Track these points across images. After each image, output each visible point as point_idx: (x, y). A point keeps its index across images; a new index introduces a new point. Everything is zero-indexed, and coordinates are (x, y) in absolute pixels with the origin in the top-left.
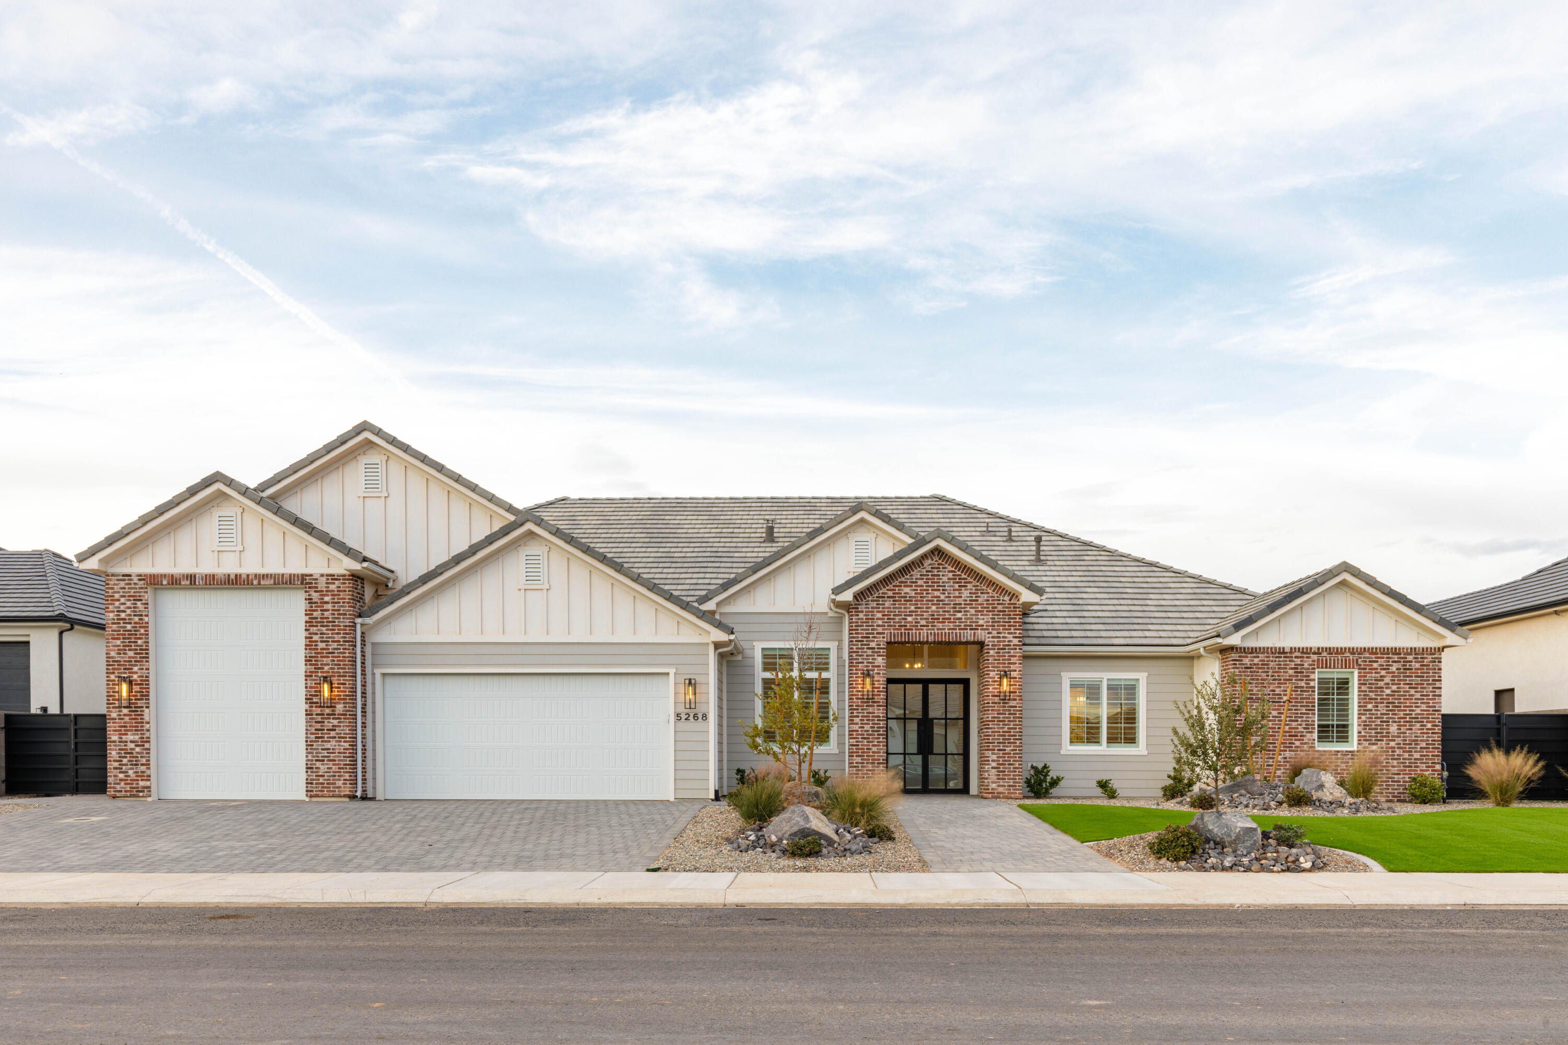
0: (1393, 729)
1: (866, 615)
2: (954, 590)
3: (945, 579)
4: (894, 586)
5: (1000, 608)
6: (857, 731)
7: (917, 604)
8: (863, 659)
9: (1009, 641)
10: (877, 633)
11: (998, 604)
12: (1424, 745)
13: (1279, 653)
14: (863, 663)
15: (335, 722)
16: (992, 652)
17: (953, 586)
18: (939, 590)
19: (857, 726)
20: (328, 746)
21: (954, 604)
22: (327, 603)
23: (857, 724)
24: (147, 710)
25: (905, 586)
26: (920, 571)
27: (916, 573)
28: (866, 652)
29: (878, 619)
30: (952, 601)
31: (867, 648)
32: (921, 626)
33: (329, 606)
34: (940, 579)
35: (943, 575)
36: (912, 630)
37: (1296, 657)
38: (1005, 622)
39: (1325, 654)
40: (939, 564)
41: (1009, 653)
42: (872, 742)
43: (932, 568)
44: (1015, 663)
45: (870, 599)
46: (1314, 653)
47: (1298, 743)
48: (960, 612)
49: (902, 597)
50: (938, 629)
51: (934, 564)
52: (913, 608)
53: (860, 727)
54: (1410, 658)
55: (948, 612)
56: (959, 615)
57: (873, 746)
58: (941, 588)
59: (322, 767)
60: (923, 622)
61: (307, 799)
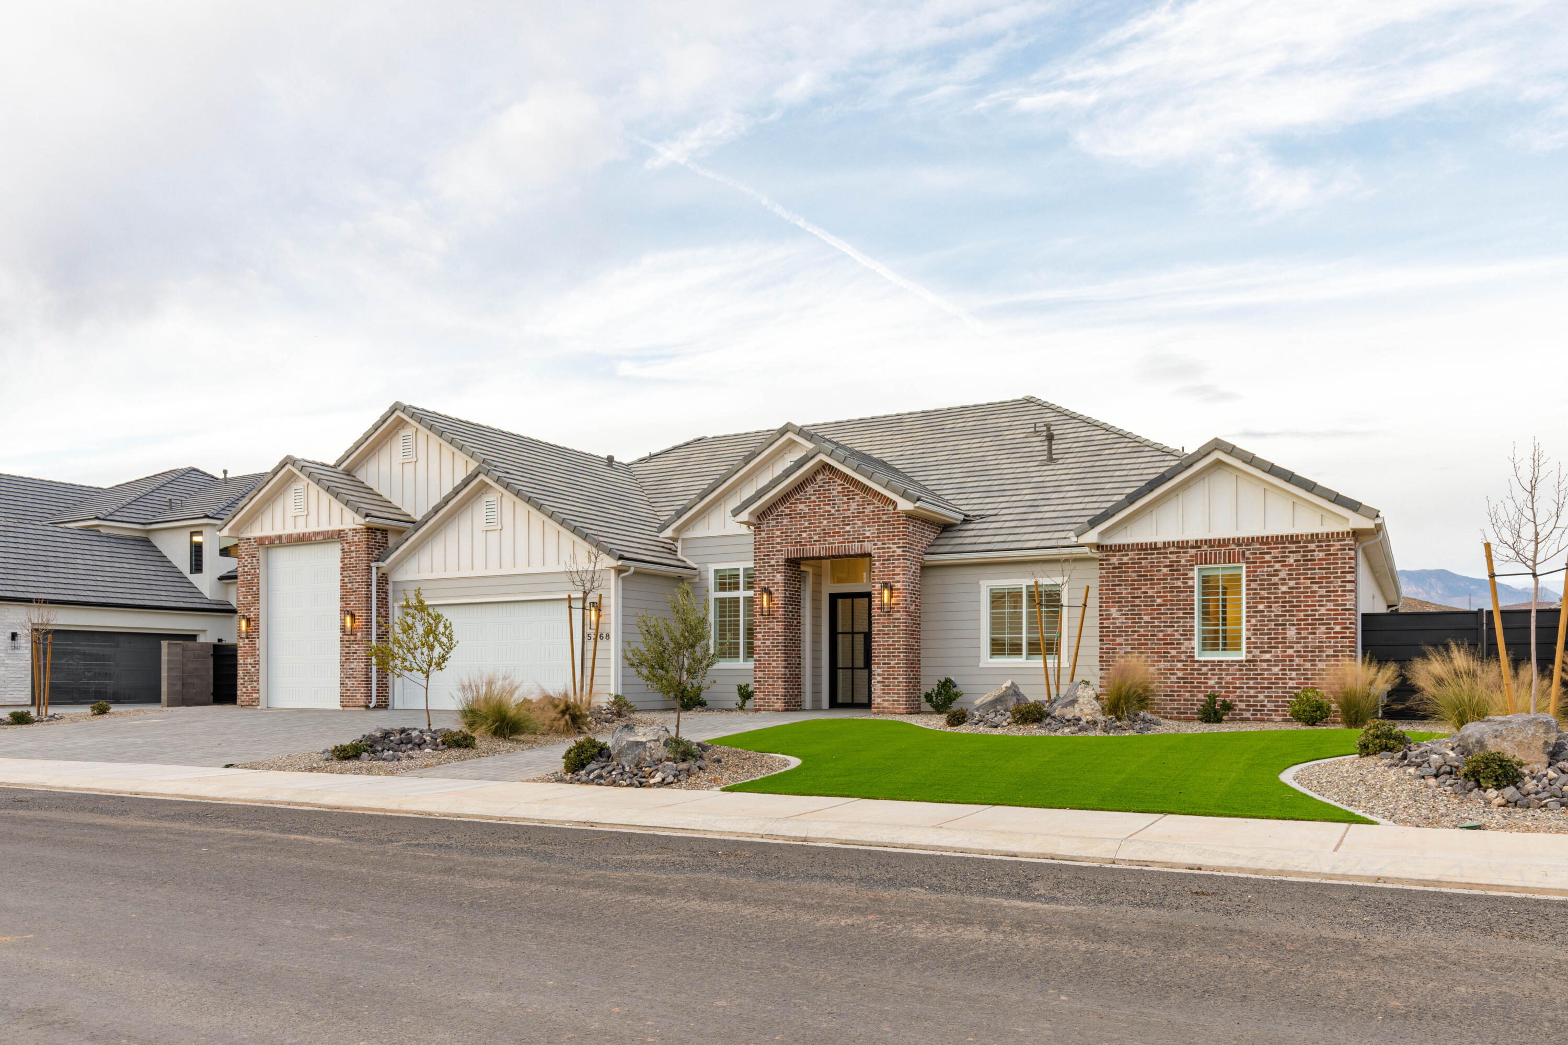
0: (1291, 633)
1: (767, 534)
2: (843, 503)
3: (835, 493)
4: (791, 504)
5: (885, 518)
6: (760, 646)
7: (810, 520)
8: (765, 577)
9: (894, 552)
10: (777, 551)
11: (883, 514)
12: (1331, 652)
13: (1151, 549)
14: (765, 580)
15: (356, 646)
16: (877, 564)
17: (842, 500)
18: (830, 504)
19: (760, 642)
20: (352, 666)
21: (843, 517)
22: (352, 552)
23: (760, 640)
24: (257, 640)
25: (800, 503)
26: (813, 487)
27: (809, 489)
28: (767, 570)
29: (777, 537)
30: (841, 514)
31: (769, 566)
32: (814, 541)
33: (353, 554)
34: (831, 493)
35: (833, 490)
36: (806, 545)
37: (1171, 553)
38: (890, 532)
39: (1205, 547)
40: (829, 479)
41: (893, 563)
42: (772, 657)
43: (824, 483)
44: (899, 574)
45: (770, 518)
46: (1192, 547)
47: (1174, 652)
48: (848, 525)
49: (798, 514)
50: (829, 544)
51: (825, 479)
52: (806, 524)
53: (762, 643)
54: (1312, 546)
55: (838, 525)
56: (848, 528)
57: (773, 661)
58: (831, 502)
59: (349, 683)
60: (816, 538)
61: (341, 709)
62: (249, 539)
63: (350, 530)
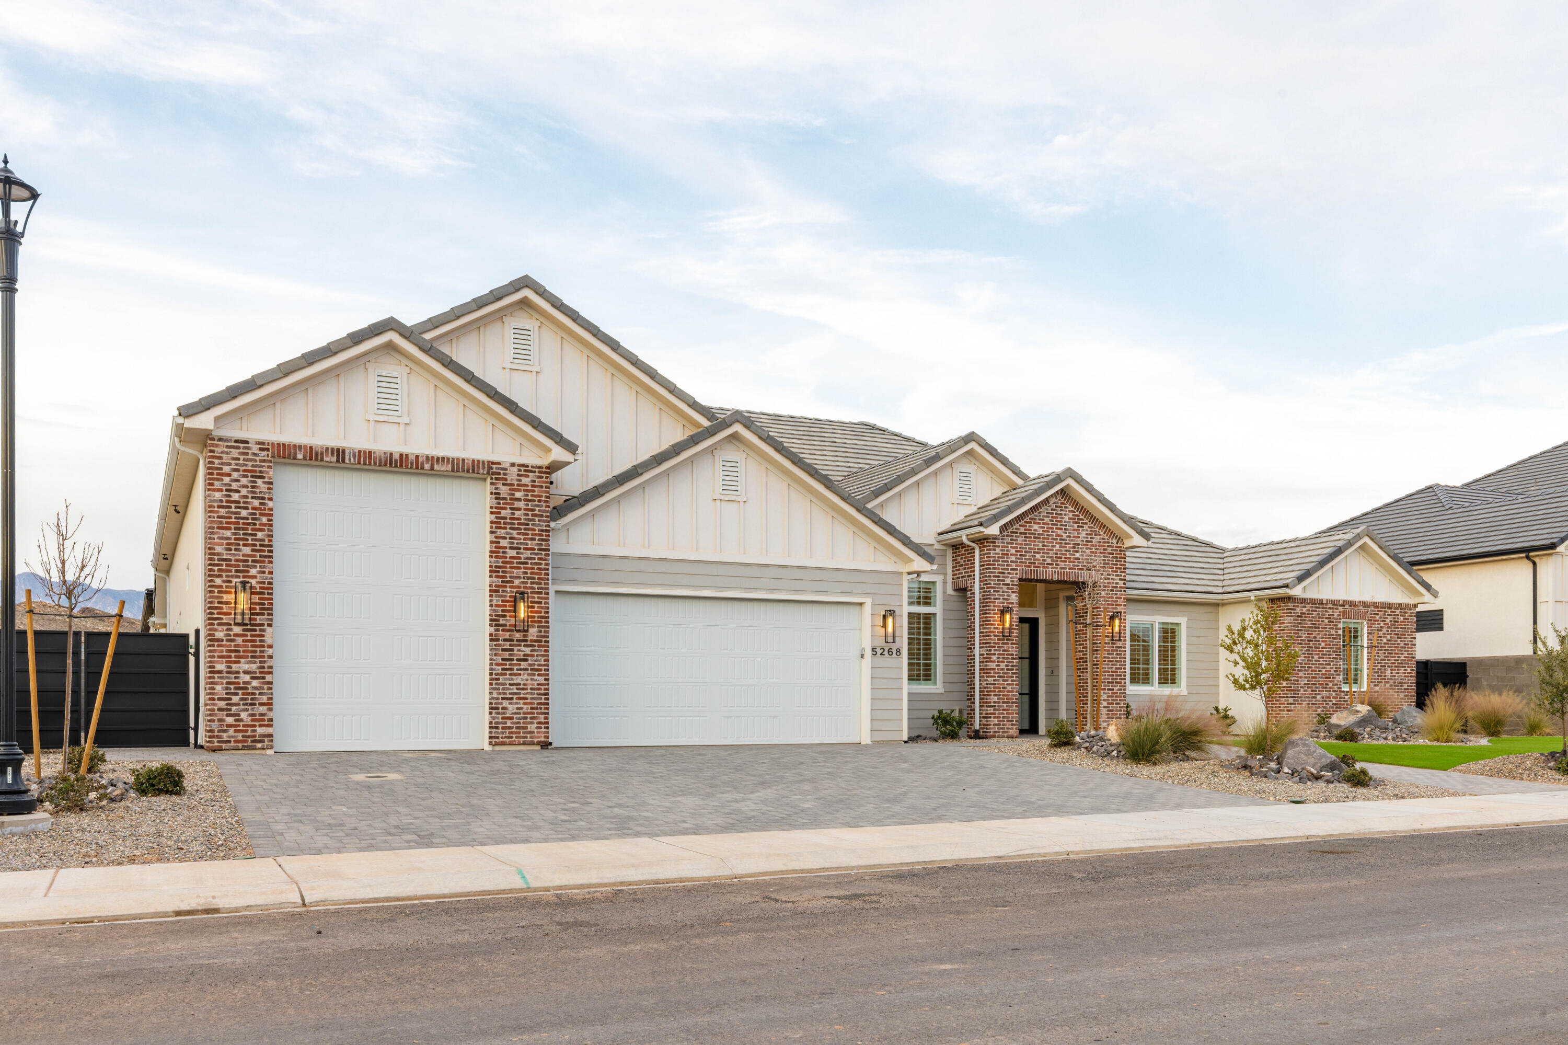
0: (1388, 672)
1: (1002, 550)
2: (1074, 530)
3: (1066, 518)
4: (1025, 522)
5: (1109, 550)
6: (994, 669)
7: (1044, 542)
8: (1000, 595)
9: (1117, 583)
10: (1012, 569)
11: (1108, 546)
12: (1406, 686)
13: (1319, 604)
14: (999, 599)
15: (528, 650)
16: (1103, 593)
17: (1073, 526)
18: (1061, 529)
19: (995, 664)
20: (517, 680)
21: (1074, 544)
22: (519, 500)
23: (994, 662)
24: (269, 629)
25: (1035, 523)
26: (1047, 509)
27: (1043, 511)
28: (1002, 588)
29: (1012, 555)
30: (1072, 540)
31: (1003, 584)
32: (1047, 564)
33: (521, 505)
34: (1063, 518)
35: (1065, 515)
36: (1039, 567)
37: (1330, 608)
38: (1113, 564)
39: (1347, 606)
40: (1062, 503)
41: (1116, 594)
42: (1007, 681)
43: (1056, 506)
44: (1121, 605)
45: (1005, 534)
46: (1341, 606)
47: (1331, 684)
48: (1077, 552)
49: (1033, 534)
50: (1061, 568)
51: (1057, 503)
52: (1040, 546)
53: (997, 666)
54: (1398, 612)
55: (1069, 551)
56: (1077, 555)
57: (1008, 684)
58: (1063, 527)
59: (510, 707)
60: (1049, 561)
61: (488, 748)
62: (247, 442)
63: (513, 465)
